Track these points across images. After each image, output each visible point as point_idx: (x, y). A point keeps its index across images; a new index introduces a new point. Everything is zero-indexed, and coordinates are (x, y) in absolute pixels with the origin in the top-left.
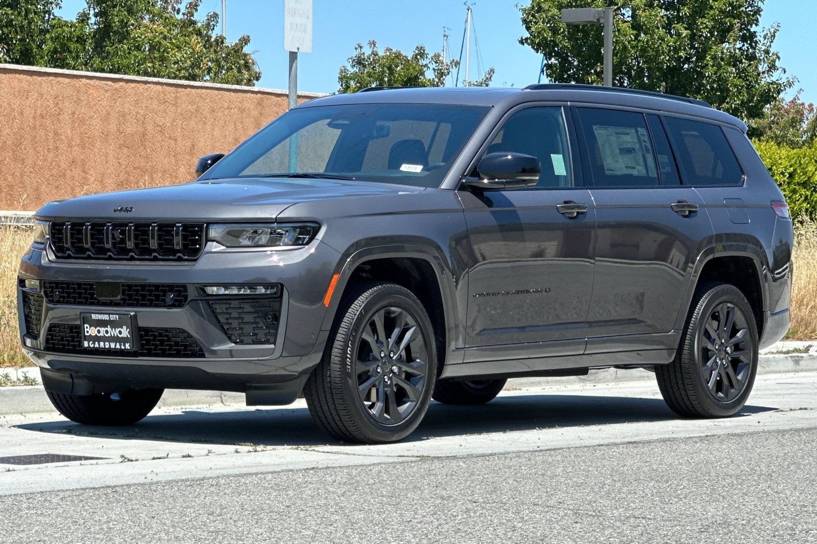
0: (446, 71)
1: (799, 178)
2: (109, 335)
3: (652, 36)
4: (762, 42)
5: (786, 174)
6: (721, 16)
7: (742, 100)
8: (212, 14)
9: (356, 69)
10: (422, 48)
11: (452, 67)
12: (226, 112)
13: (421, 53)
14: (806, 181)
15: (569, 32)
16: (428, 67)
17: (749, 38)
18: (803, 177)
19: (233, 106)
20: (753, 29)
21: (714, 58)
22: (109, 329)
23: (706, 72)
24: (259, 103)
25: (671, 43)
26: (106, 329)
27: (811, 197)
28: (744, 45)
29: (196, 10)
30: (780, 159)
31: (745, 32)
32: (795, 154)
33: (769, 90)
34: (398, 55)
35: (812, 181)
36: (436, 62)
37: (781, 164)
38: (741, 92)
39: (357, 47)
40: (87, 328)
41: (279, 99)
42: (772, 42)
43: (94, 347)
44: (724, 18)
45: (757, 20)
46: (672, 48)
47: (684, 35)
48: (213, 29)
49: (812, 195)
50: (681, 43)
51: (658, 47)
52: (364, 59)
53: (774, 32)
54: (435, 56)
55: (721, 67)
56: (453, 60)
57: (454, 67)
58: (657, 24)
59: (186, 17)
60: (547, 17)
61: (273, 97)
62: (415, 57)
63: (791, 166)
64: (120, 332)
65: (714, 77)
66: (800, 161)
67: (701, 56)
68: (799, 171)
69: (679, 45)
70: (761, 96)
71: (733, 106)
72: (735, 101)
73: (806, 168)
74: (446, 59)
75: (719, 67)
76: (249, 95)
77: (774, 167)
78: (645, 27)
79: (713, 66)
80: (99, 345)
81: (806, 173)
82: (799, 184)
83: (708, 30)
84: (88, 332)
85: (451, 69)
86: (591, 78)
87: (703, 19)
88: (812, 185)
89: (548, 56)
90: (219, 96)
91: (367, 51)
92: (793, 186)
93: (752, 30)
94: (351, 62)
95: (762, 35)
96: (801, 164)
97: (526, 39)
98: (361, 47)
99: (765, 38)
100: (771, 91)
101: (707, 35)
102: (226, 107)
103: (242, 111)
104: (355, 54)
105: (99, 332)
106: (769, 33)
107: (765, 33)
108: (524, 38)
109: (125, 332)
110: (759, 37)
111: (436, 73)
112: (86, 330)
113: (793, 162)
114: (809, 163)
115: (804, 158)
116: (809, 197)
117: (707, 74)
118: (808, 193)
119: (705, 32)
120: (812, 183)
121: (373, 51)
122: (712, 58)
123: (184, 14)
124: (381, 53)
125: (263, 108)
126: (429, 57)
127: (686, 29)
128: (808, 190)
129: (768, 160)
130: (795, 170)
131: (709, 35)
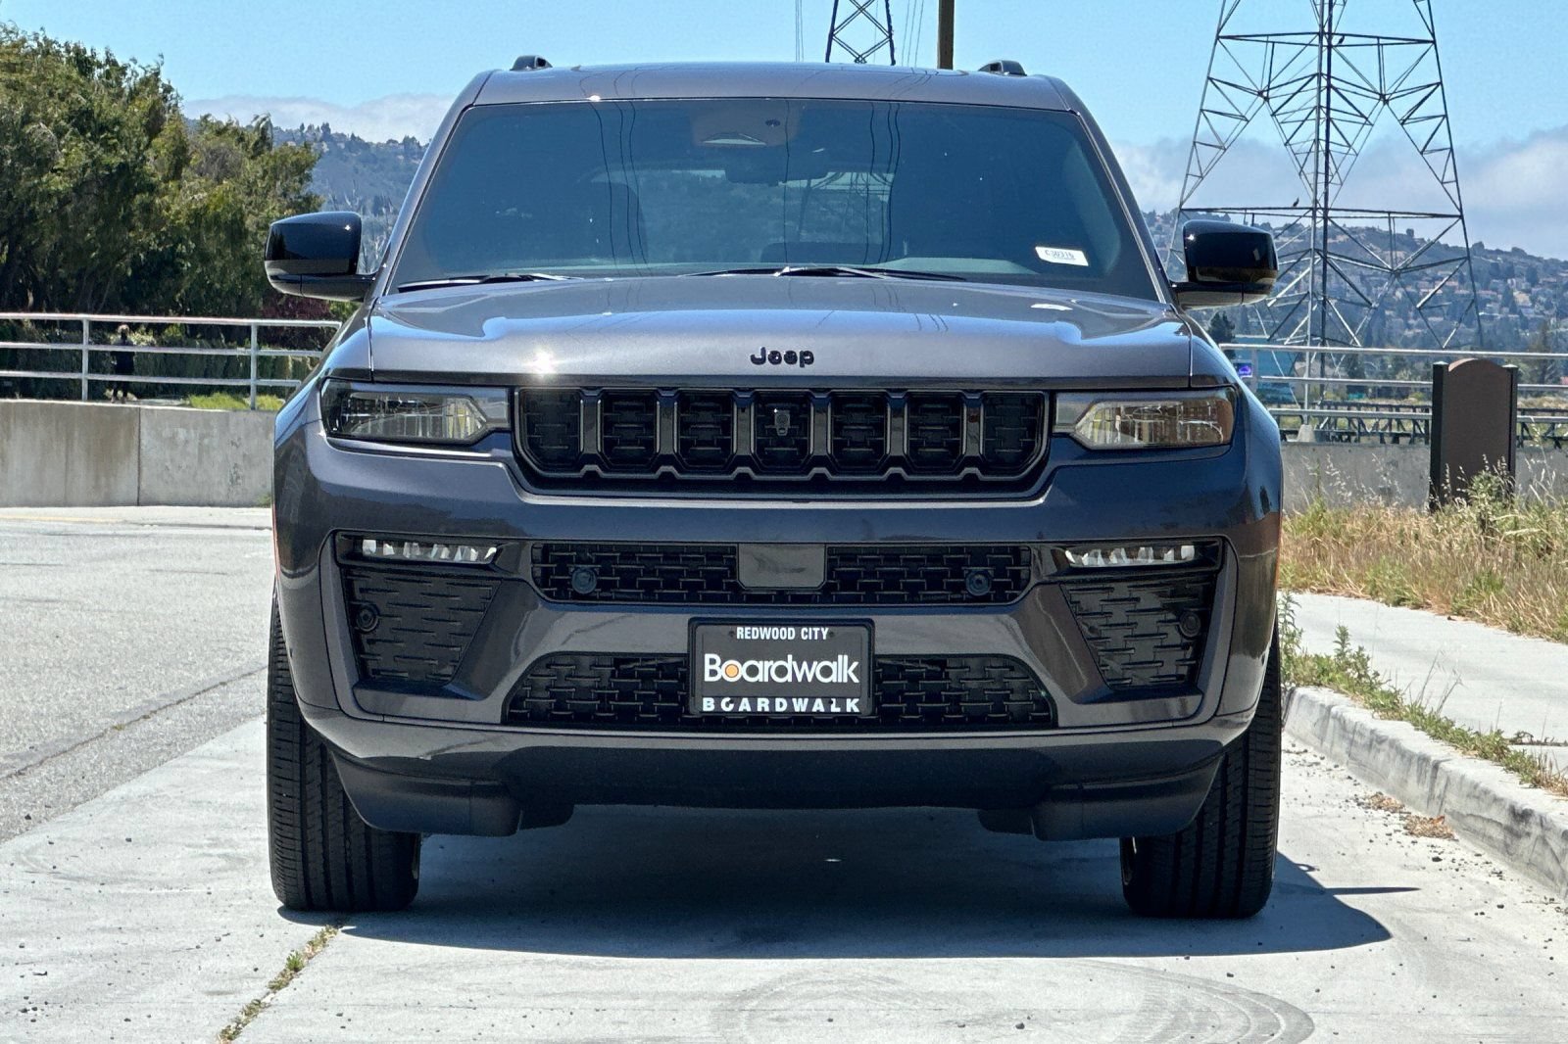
2: (789, 678)
22: (790, 663)
26: (781, 663)
40: (713, 662)
43: (735, 712)
64: (826, 672)
80: (754, 704)
84: (713, 673)
105: (752, 671)
109: (843, 670)
112: (708, 667)
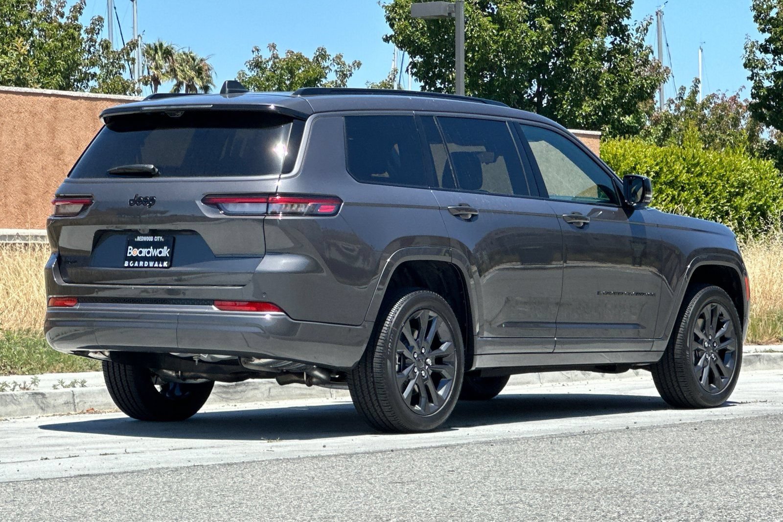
0: (348, 73)
1: (666, 177)
3: (513, 30)
4: (635, 36)
5: (652, 173)
6: (589, 9)
7: (614, 97)
8: (96, 17)
9: (254, 73)
10: (323, 49)
11: (355, 69)
12: (16, 116)
13: (322, 55)
14: (673, 180)
15: (429, 28)
16: (331, 70)
17: (621, 31)
18: (669, 176)
19: (23, 110)
20: (625, 22)
21: (581, 52)
23: (574, 68)
24: (53, 107)
25: (534, 38)
27: (678, 197)
28: (616, 39)
29: (81, 14)
30: (645, 157)
31: (616, 25)
32: (662, 152)
33: (643, 85)
34: (300, 57)
35: (679, 180)
36: (338, 64)
37: (645, 162)
38: (613, 88)
39: (254, 50)
41: (75, 102)
42: (645, 34)
44: (593, 11)
45: (628, 13)
46: (535, 43)
47: (546, 29)
48: (98, 33)
49: (679, 195)
50: (545, 37)
51: (521, 41)
52: (261, 62)
53: (647, 25)
54: (337, 57)
55: (589, 62)
56: (356, 61)
57: (357, 69)
58: (519, 18)
59: (70, 21)
60: (404, 12)
61: (69, 100)
62: (316, 59)
63: (657, 164)
65: (582, 72)
66: (666, 160)
67: (569, 52)
68: (665, 170)
69: (542, 39)
70: (634, 91)
71: (604, 102)
72: (606, 97)
73: (673, 166)
74: (348, 61)
75: (587, 62)
76: (41, 98)
77: (638, 166)
78: (506, 21)
79: (580, 61)
81: (673, 171)
82: (665, 183)
83: (576, 24)
85: (353, 71)
86: (452, 76)
87: (571, 12)
88: (679, 185)
89: (413, 54)
90: (7, 100)
91: (266, 55)
92: (659, 186)
93: (623, 23)
94: (249, 66)
95: (635, 28)
96: (667, 162)
97: (391, 36)
98: (258, 50)
99: (637, 31)
100: (644, 87)
101: (575, 29)
102: (15, 111)
103: (34, 114)
104: (251, 57)
106: (641, 26)
107: (637, 26)
108: (388, 36)
110: (631, 31)
111: (338, 75)
113: (659, 160)
114: (675, 161)
115: (671, 156)
116: (676, 197)
117: (574, 70)
118: (676, 193)
119: (573, 26)
120: (679, 182)
121: (274, 54)
122: (580, 53)
123: (68, 18)
124: (282, 55)
125: (58, 111)
126: (331, 58)
127: (549, 22)
128: (675, 190)
129: (631, 159)
130: (661, 169)
131: (577, 29)
